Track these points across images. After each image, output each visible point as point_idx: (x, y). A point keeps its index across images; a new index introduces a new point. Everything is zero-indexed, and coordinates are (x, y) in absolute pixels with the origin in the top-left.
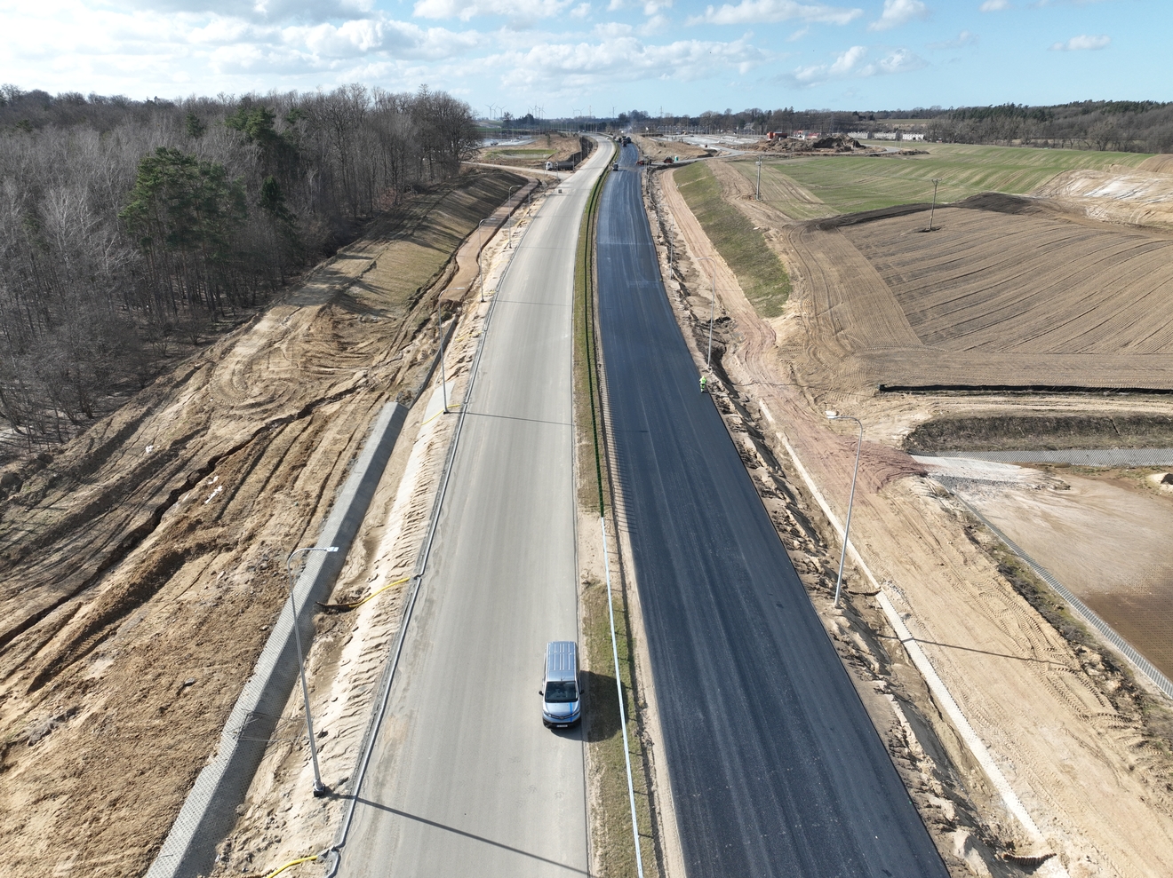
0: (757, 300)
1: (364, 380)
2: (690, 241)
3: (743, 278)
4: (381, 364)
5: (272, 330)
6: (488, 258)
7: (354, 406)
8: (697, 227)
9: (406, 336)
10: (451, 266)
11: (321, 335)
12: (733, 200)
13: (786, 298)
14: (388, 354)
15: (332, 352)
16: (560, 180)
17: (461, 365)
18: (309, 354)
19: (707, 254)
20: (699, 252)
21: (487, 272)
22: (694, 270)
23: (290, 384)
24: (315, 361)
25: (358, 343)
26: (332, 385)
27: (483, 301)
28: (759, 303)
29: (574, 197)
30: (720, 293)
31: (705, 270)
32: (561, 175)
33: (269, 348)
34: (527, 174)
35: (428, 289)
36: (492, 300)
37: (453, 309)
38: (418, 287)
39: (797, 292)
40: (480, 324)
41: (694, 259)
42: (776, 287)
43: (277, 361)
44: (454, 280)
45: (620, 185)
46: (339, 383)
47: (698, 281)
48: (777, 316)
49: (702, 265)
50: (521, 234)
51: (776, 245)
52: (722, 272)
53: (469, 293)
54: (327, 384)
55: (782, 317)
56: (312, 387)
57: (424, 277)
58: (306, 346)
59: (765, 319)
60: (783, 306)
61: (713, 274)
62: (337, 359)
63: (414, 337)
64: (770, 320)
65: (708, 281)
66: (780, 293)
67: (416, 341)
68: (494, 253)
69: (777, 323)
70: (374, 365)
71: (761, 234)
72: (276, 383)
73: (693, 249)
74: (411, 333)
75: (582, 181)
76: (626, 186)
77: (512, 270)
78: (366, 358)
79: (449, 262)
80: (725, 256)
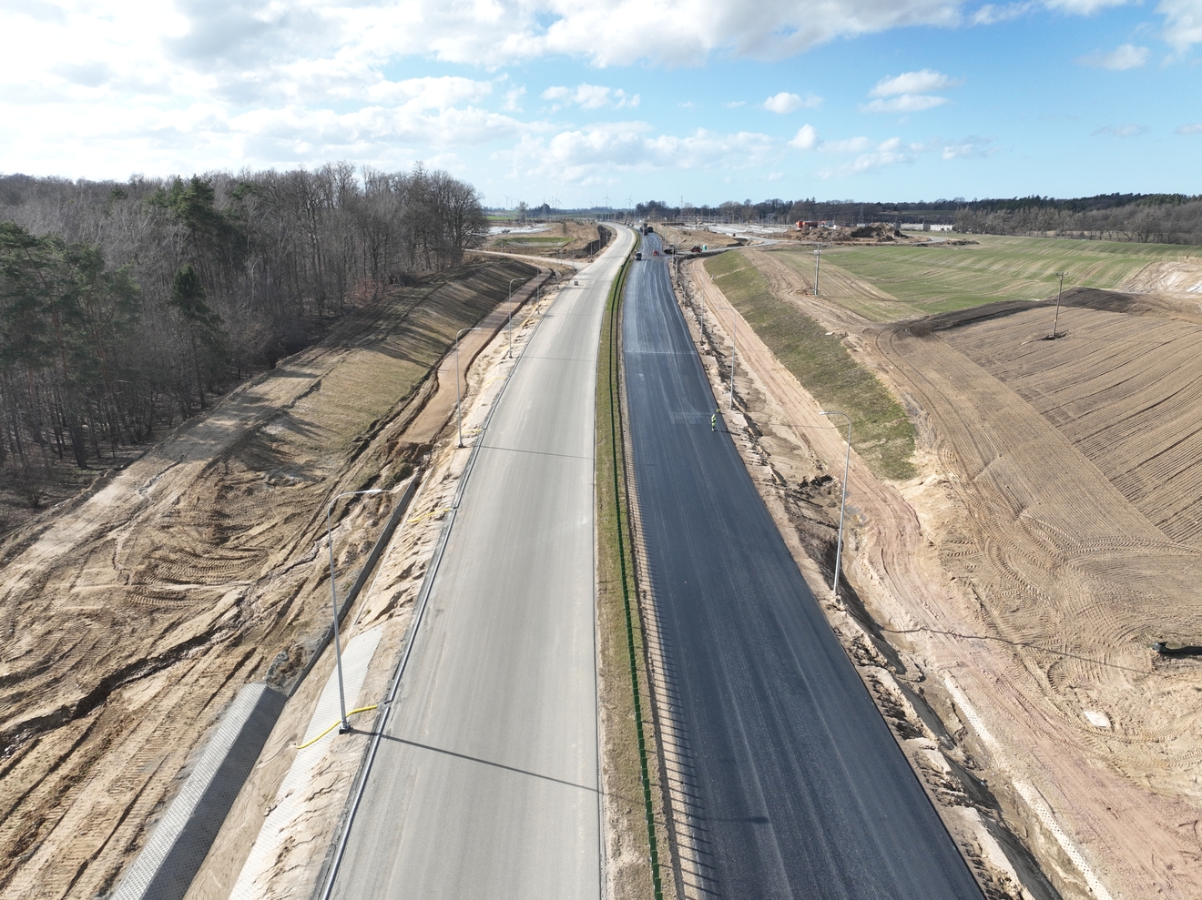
0: (863, 446)
1: (235, 611)
2: (742, 350)
3: (830, 406)
4: (276, 571)
5: (119, 503)
6: (481, 371)
7: (181, 693)
8: (746, 328)
9: (332, 510)
10: (428, 384)
11: (193, 513)
12: (786, 295)
13: (911, 446)
14: (294, 548)
15: (199, 548)
16: (576, 270)
17: (404, 585)
18: (158, 554)
19: (769, 368)
20: (757, 364)
21: (477, 393)
22: (757, 392)
23: (95, 626)
24: (162, 570)
25: (251, 527)
26: (173, 626)
27: (461, 446)
28: (869, 450)
29: (592, 291)
30: (804, 431)
31: (773, 392)
32: (578, 264)
33: (95, 544)
34: (540, 263)
35: (387, 423)
36: (474, 445)
37: (416, 459)
38: (375, 419)
39: (925, 435)
40: (450, 493)
41: (752, 374)
42: (888, 424)
43: (95, 570)
44: (428, 406)
45: (645, 276)
46: (186, 620)
47: (766, 410)
48: (908, 477)
49: (766, 383)
50: (526, 339)
51: (865, 358)
52: (796, 395)
53: (446, 428)
54: (163, 621)
55: (916, 481)
56: (134, 631)
57: (386, 403)
58: (160, 537)
59: (888, 482)
60: (911, 460)
61: (785, 399)
62: (203, 563)
63: (346, 513)
64: (897, 484)
65: (779, 409)
66: (899, 435)
67: (347, 522)
68: (489, 364)
69: (910, 490)
70: (263, 574)
71: (838, 341)
72: (68, 625)
73: (749, 360)
74: (343, 505)
75: (601, 271)
76: (652, 277)
77: (509, 392)
78: (255, 560)
79: (426, 378)
80: (794, 370)
